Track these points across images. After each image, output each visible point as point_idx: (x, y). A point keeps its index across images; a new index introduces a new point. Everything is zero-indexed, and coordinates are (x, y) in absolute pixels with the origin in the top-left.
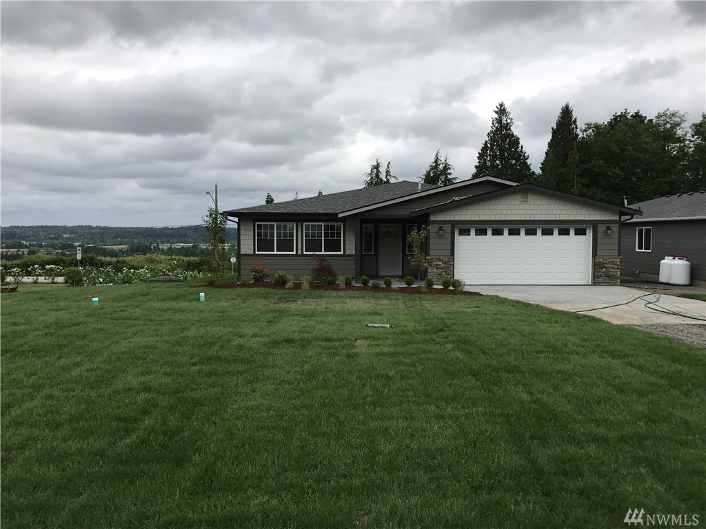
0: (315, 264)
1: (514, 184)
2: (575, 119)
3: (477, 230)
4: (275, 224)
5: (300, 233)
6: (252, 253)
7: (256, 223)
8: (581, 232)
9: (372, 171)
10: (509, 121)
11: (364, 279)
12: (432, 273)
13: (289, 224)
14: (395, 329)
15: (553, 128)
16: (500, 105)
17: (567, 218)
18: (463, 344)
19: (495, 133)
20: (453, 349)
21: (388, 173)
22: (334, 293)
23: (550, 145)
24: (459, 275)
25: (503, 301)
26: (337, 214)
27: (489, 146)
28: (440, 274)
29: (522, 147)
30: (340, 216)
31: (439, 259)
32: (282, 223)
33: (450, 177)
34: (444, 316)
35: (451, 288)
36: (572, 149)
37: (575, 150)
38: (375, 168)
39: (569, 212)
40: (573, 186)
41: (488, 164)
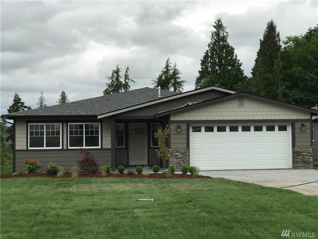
0: (81, 157)
1: (233, 92)
2: (279, 33)
3: (206, 128)
4: (45, 124)
5: (65, 132)
6: (25, 148)
7: (29, 124)
8: (283, 128)
9: (112, 75)
10: (225, 34)
11: (120, 168)
12: (173, 162)
13: (56, 125)
14: (158, 202)
15: (260, 40)
16: (218, 21)
17: (273, 118)
18: (206, 208)
19: (214, 44)
20: (200, 211)
21: (126, 77)
22: (99, 180)
23: (259, 54)
24: (193, 163)
25: (228, 182)
26: (96, 116)
27: (210, 54)
28: (179, 163)
29: (236, 56)
30: (99, 117)
31: (177, 151)
32: (50, 124)
33: (178, 80)
34: (189, 192)
35: (189, 173)
36: (277, 58)
37: (279, 58)
38: (115, 73)
39: (274, 113)
40: (278, 88)
41: (210, 69)
